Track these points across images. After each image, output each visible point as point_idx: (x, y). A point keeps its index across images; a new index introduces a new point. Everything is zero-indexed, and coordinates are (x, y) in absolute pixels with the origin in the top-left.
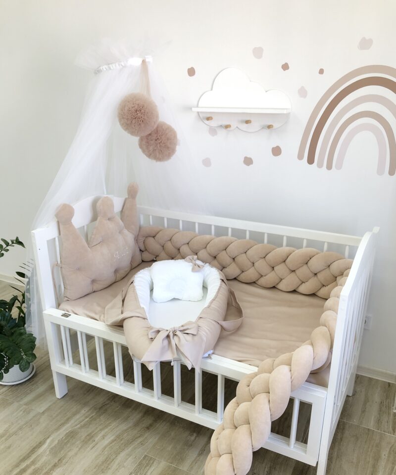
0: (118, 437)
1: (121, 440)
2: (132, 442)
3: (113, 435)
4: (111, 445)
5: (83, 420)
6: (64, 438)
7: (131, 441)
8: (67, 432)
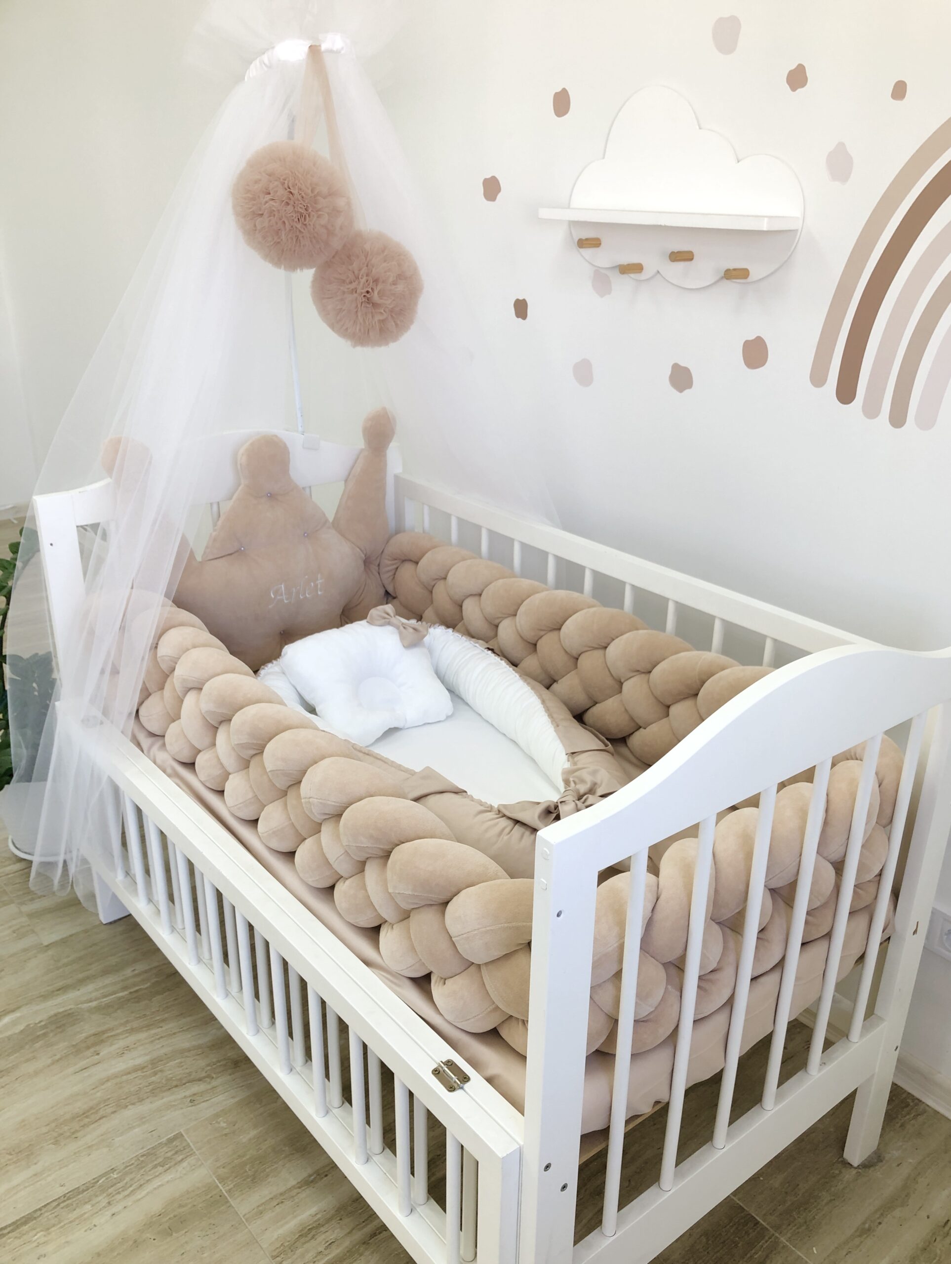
0: (154, 1062)
1: (155, 1074)
2: (176, 1086)
3: (146, 1055)
4: (125, 1078)
5: (114, 993)
6: (43, 1023)
7: (175, 1083)
8: (61, 1010)
